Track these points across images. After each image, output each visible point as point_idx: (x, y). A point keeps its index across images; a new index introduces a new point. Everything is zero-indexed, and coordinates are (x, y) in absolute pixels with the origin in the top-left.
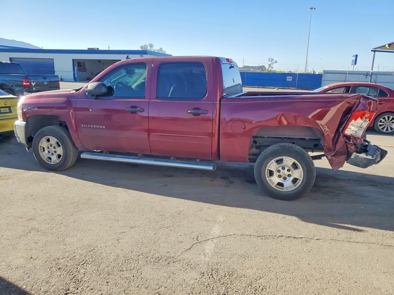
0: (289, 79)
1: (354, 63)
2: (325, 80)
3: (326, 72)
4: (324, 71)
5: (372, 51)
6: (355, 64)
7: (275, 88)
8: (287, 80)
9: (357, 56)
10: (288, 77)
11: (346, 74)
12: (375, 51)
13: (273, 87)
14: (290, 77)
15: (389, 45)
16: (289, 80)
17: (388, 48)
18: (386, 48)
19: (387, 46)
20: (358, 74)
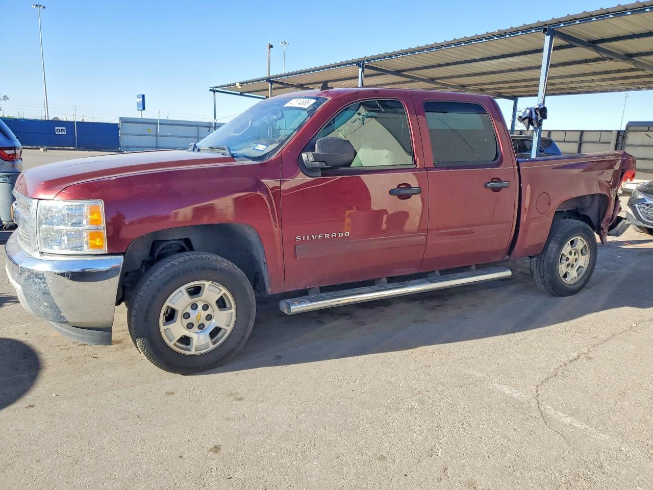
0: (60, 131)
1: (141, 108)
2: (125, 134)
3: (124, 121)
4: (121, 118)
5: (210, 90)
6: (144, 109)
7: (39, 149)
8: (57, 133)
9: (143, 96)
10: (56, 128)
11: (156, 124)
12: (214, 91)
13: (29, 147)
14: (60, 128)
15: (241, 84)
16: (60, 133)
17: (240, 87)
18: (237, 89)
19: (238, 85)
20: (172, 125)
